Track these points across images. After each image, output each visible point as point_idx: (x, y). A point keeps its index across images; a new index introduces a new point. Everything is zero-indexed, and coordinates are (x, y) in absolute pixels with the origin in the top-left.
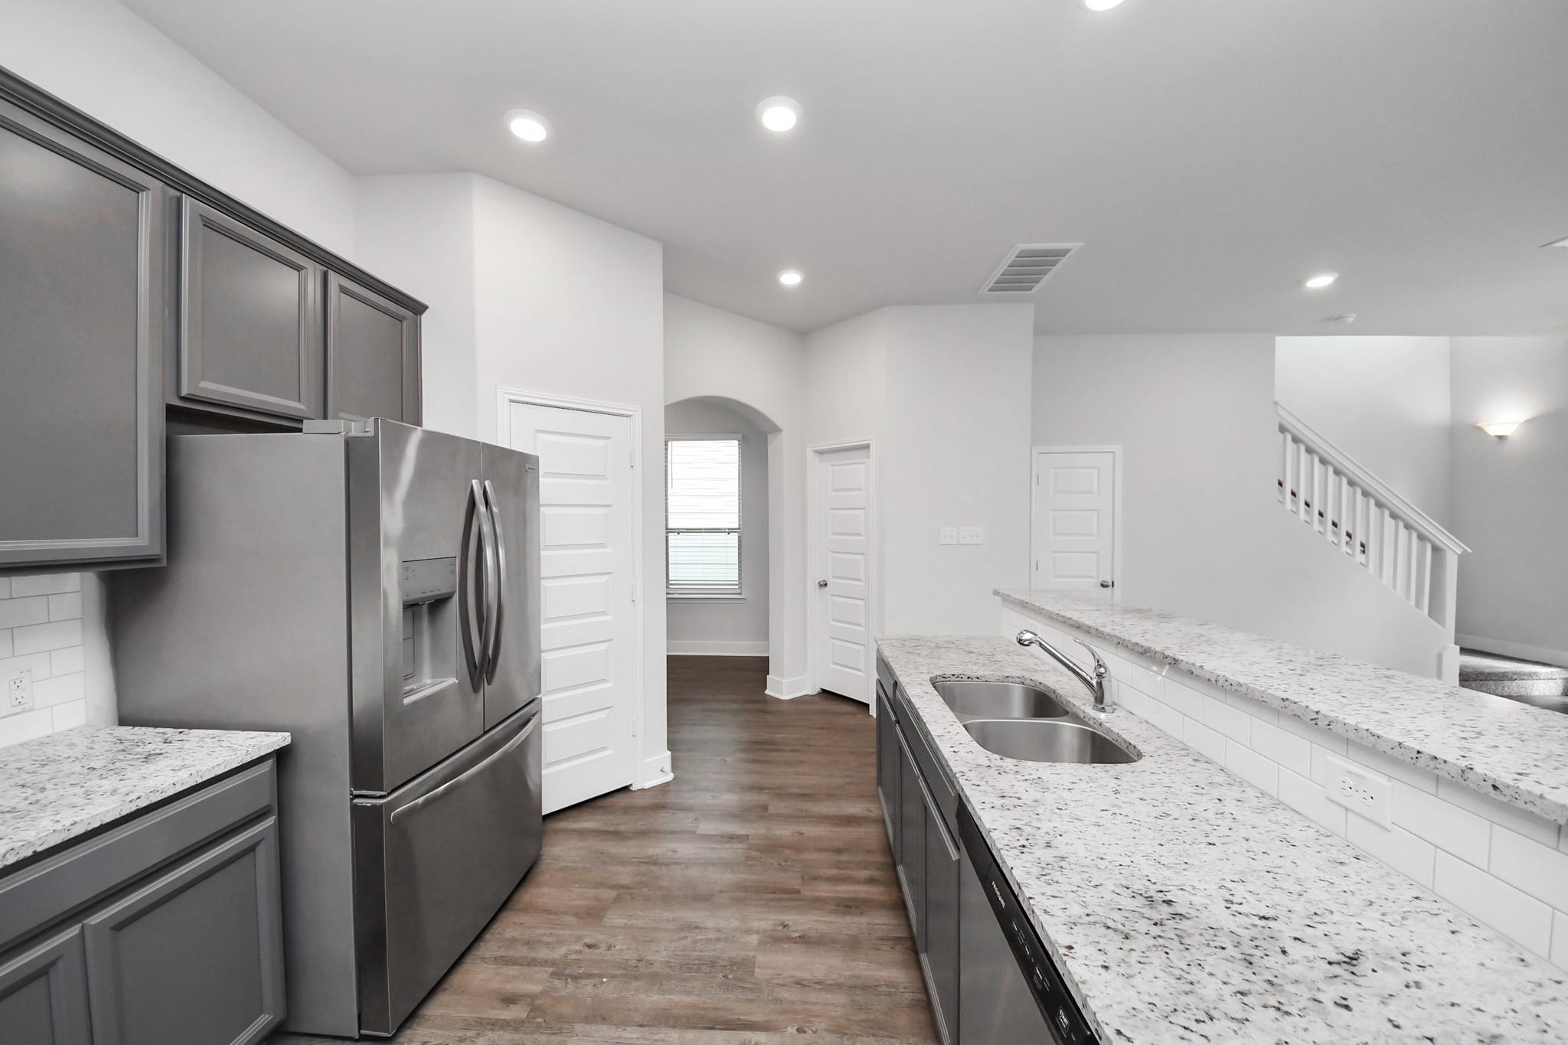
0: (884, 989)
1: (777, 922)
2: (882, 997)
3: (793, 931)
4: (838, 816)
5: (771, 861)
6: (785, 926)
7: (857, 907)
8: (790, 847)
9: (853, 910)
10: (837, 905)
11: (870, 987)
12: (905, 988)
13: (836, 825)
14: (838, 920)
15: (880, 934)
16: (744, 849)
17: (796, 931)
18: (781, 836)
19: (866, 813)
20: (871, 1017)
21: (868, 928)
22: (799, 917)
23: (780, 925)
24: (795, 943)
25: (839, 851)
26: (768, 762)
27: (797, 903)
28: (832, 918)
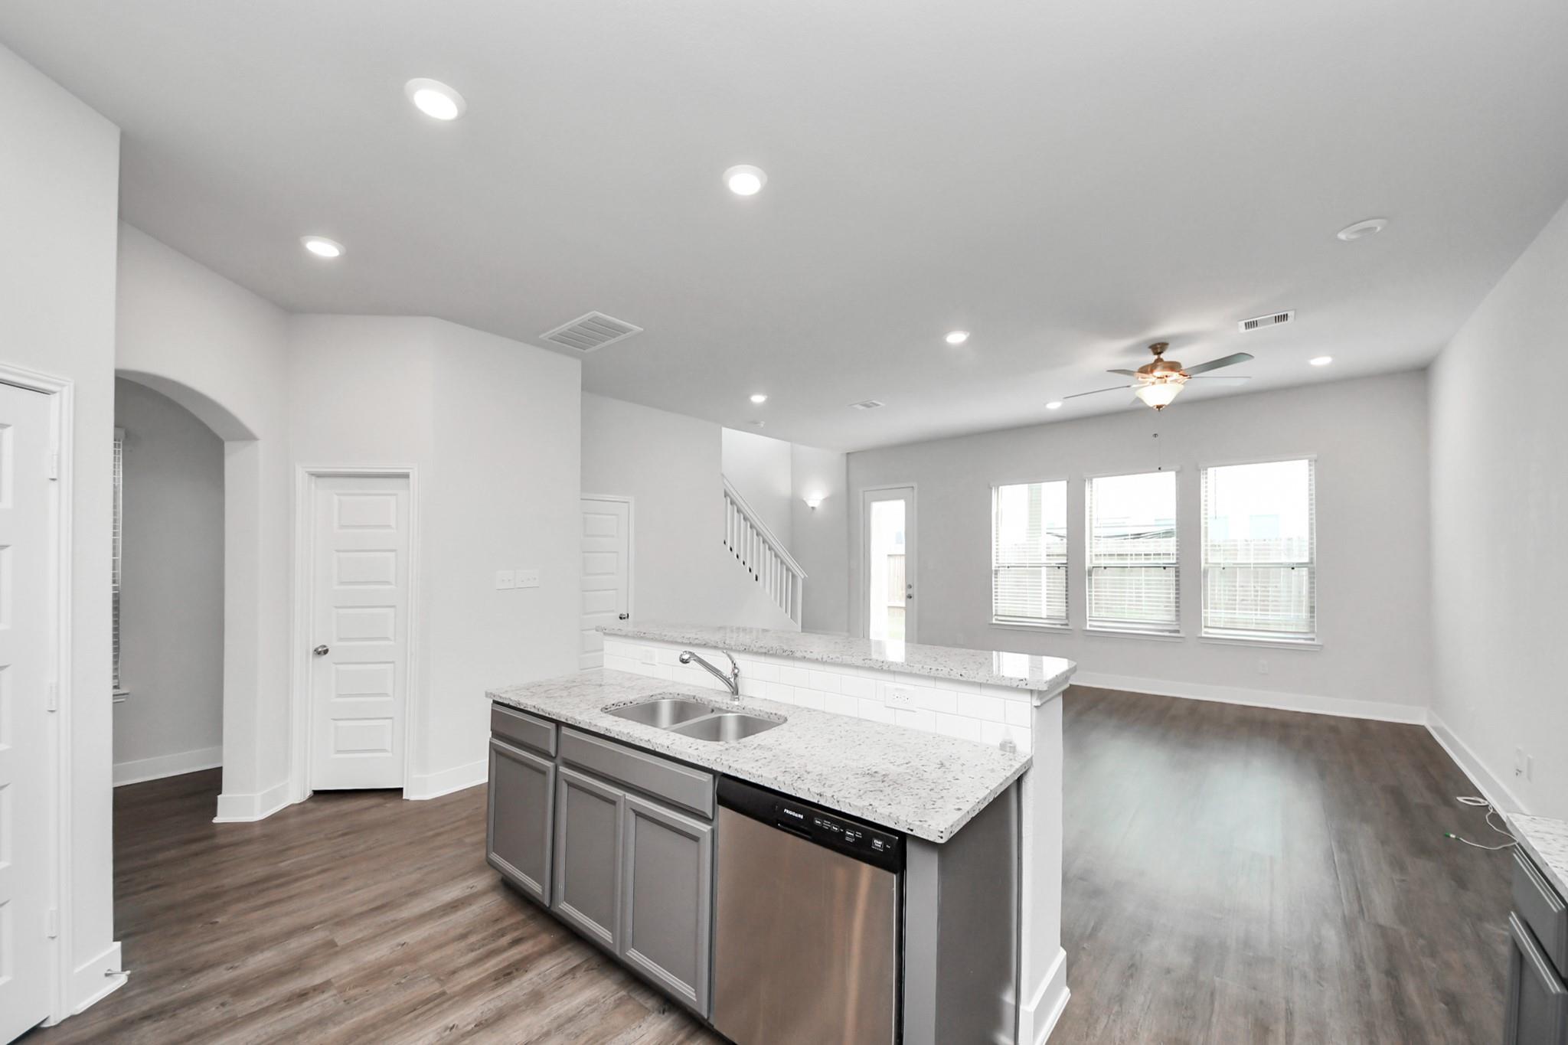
0: (588, 1009)
1: (439, 1030)
2: (590, 1016)
3: (465, 1026)
4: (438, 908)
5: (385, 986)
6: (452, 1028)
7: (517, 970)
8: (399, 962)
9: (515, 974)
10: (496, 980)
11: (574, 1016)
12: (604, 997)
13: (441, 917)
14: (505, 990)
15: (555, 975)
16: (335, 995)
17: (468, 1024)
18: (376, 959)
19: (468, 892)
20: (592, 1034)
21: (540, 978)
22: (462, 1012)
23: (445, 1031)
24: (475, 1033)
25: (463, 936)
26: (291, 898)
27: (450, 1002)
28: (500, 992)
